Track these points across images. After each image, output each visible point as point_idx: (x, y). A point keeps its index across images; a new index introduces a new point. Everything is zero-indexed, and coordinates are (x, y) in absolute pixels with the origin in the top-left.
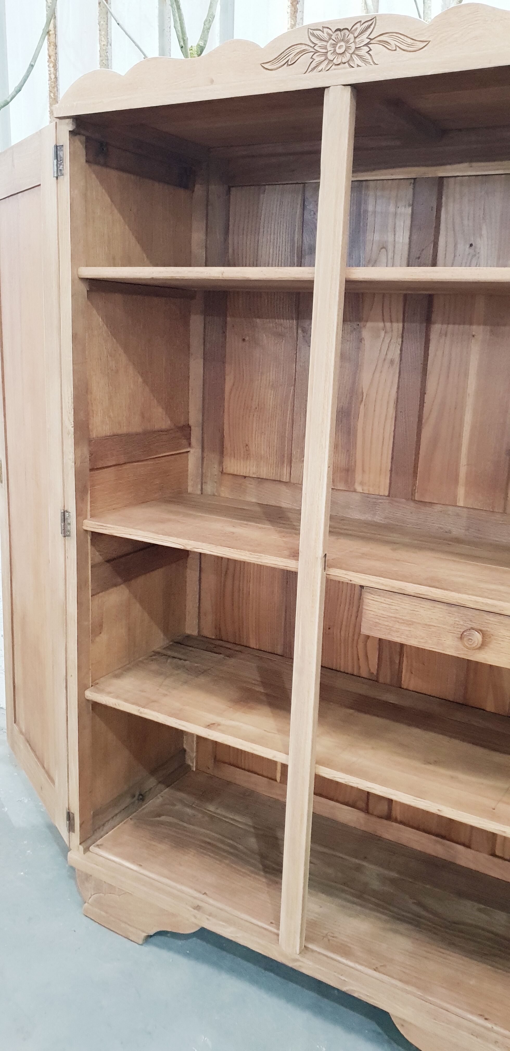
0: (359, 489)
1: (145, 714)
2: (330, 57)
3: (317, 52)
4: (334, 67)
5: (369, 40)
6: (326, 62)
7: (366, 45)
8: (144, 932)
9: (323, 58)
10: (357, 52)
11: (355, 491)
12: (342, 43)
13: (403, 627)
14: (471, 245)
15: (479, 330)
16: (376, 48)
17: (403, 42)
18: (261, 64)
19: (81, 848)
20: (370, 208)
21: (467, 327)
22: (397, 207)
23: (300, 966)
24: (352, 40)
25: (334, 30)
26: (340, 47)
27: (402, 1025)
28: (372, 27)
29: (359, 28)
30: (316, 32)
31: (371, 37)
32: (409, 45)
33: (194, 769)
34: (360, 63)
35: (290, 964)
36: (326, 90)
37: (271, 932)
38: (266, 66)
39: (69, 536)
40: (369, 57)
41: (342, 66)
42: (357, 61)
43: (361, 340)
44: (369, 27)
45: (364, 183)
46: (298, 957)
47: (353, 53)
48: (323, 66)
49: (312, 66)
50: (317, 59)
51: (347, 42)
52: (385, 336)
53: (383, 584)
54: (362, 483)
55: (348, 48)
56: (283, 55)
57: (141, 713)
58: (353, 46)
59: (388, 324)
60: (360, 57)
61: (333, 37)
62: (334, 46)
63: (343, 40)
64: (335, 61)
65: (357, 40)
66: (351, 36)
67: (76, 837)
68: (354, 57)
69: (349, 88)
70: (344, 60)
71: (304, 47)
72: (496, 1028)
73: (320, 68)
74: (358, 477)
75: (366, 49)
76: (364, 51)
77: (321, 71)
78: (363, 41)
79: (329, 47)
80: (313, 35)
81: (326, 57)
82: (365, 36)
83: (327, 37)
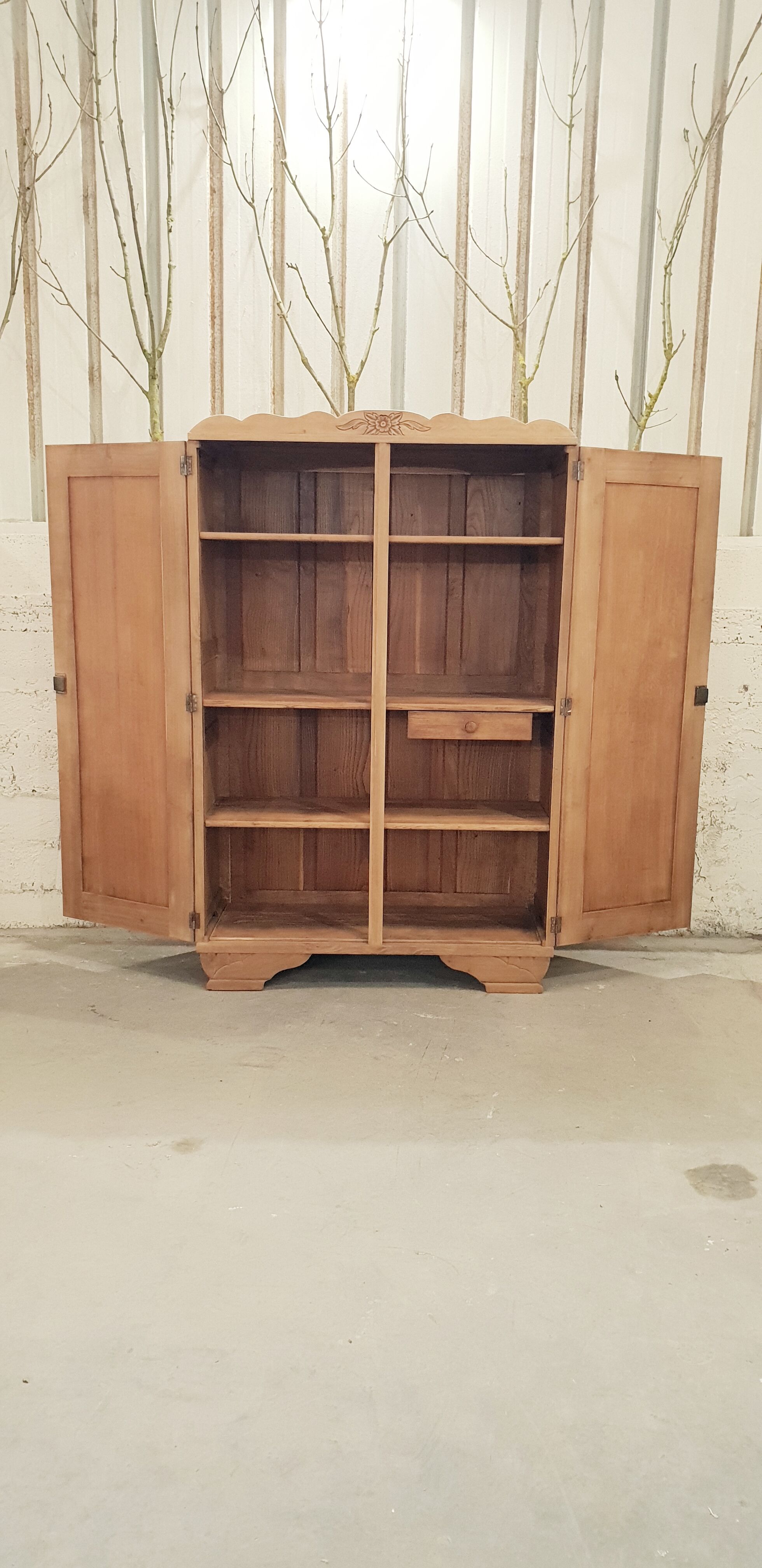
0: (351, 670)
2: (377, 427)
3: (370, 424)
4: (380, 434)
5: (398, 423)
6: (375, 430)
7: (398, 425)
8: (263, 979)
9: (373, 428)
10: (393, 428)
11: (348, 672)
13: (431, 730)
16: (403, 427)
17: (417, 427)
18: (337, 427)
19: (206, 938)
20: (346, 489)
21: (413, 564)
24: (389, 422)
25: (379, 415)
26: (383, 424)
27: (449, 961)
29: (393, 416)
30: (369, 415)
31: (400, 421)
32: (420, 428)
33: (230, 902)
34: (395, 433)
35: (378, 953)
36: (376, 445)
38: (339, 427)
40: (400, 431)
41: (384, 433)
42: (393, 432)
43: (345, 573)
44: (399, 416)
46: (381, 946)
47: (391, 428)
48: (374, 432)
49: (368, 431)
50: (370, 428)
51: (387, 422)
53: (419, 707)
54: (352, 667)
55: (387, 425)
56: (350, 423)
58: (390, 424)
60: (394, 430)
61: (379, 418)
62: (379, 423)
63: (384, 421)
64: (381, 430)
65: (392, 422)
66: (389, 419)
67: (200, 933)
68: (391, 430)
69: (390, 445)
70: (386, 430)
71: (362, 421)
73: (372, 432)
74: (350, 662)
75: (398, 427)
76: (396, 428)
77: (373, 434)
78: (395, 423)
79: (377, 423)
80: (367, 416)
81: (376, 428)
82: (397, 420)
83: (375, 418)
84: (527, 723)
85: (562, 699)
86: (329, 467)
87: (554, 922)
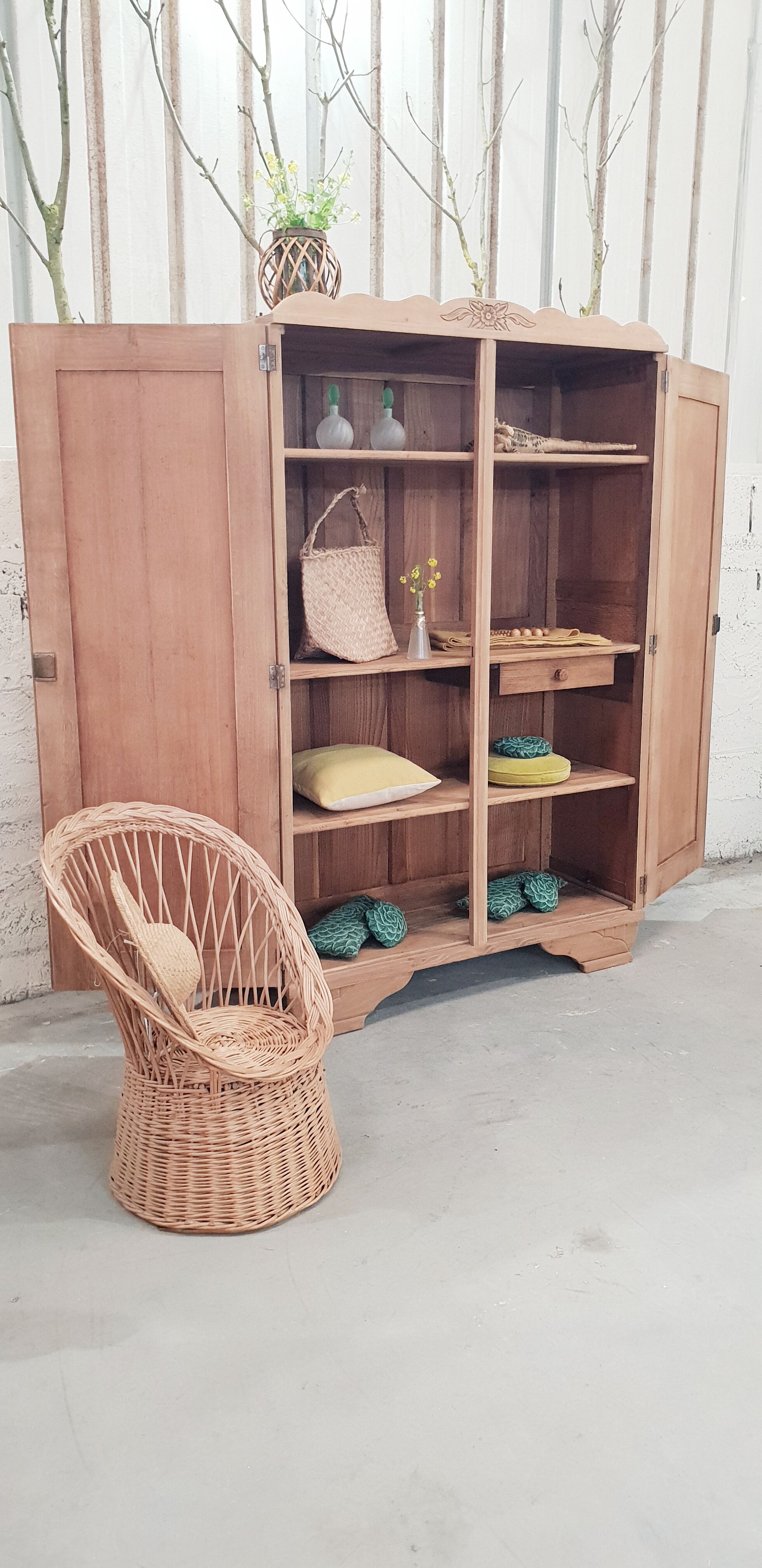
1: (351, 822)
3: (475, 315)
4: (486, 327)
5: (504, 316)
6: (481, 323)
7: (503, 318)
9: (479, 320)
10: (498, 321)
12: (489, 314)
13: (522, 682)
14: (425, 432)
15: (434, 492)
16: (509, 321)
17: (522, 321)
18: (440, 316)
22: (374, 401)
23: (492, 949)
24: (495, 313)
25: (485, 304)
26: (489, 316)
28: (506, 308)
29: (499, 307)
30: (474, 303)
31: (506, 314)
32: (526, 324)
34: (501, 328)
36: (482, 341)
37: (461, 944)
38: (444, 317)
39: (283, 687)
40: (505, 325)
41: (490, 327)
42: (499, 326)
44: (505, 307)
45: (349, 380)
46: (488, 944)
47: (496, 321)
48: (479, 325)
49: (474, 323)
50: (477, 320)
51: (492, 313)
52: (373, 499)
53: (518, 658)
55: (493, 317)
56: (454, 313)
57: (347, 823)
58: (496, 317)
59: (375, 490)
60: (500, 324)
61: (484, 309)
62: (485, 314)
63: (489, 312)
64: (486, 323)
65: (498, 314)
66: (494, 311)
68: (497, 323)
69: (495, 342)
70: (491, 324)
71: (467, 311)
72: (591, 914)
75: (504, 320)
76: (502, 321)
77: (478, 328)
78: (501, 315)
79: (483, 315)
80: (472, 304)
81: (481, 320)
82: (502, 312)
83: (481, 308)
84: (609, 666)
85: (650, 636)
86: (338, 369)
87: (643, 883)
